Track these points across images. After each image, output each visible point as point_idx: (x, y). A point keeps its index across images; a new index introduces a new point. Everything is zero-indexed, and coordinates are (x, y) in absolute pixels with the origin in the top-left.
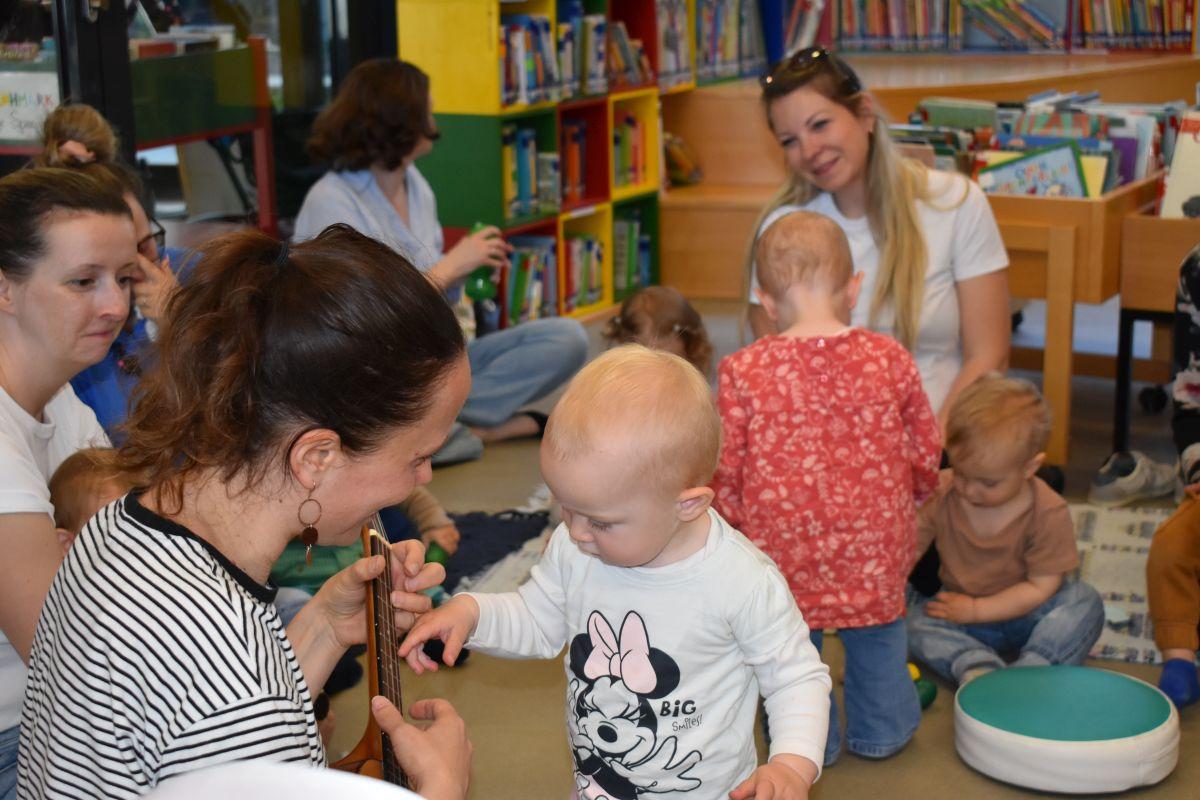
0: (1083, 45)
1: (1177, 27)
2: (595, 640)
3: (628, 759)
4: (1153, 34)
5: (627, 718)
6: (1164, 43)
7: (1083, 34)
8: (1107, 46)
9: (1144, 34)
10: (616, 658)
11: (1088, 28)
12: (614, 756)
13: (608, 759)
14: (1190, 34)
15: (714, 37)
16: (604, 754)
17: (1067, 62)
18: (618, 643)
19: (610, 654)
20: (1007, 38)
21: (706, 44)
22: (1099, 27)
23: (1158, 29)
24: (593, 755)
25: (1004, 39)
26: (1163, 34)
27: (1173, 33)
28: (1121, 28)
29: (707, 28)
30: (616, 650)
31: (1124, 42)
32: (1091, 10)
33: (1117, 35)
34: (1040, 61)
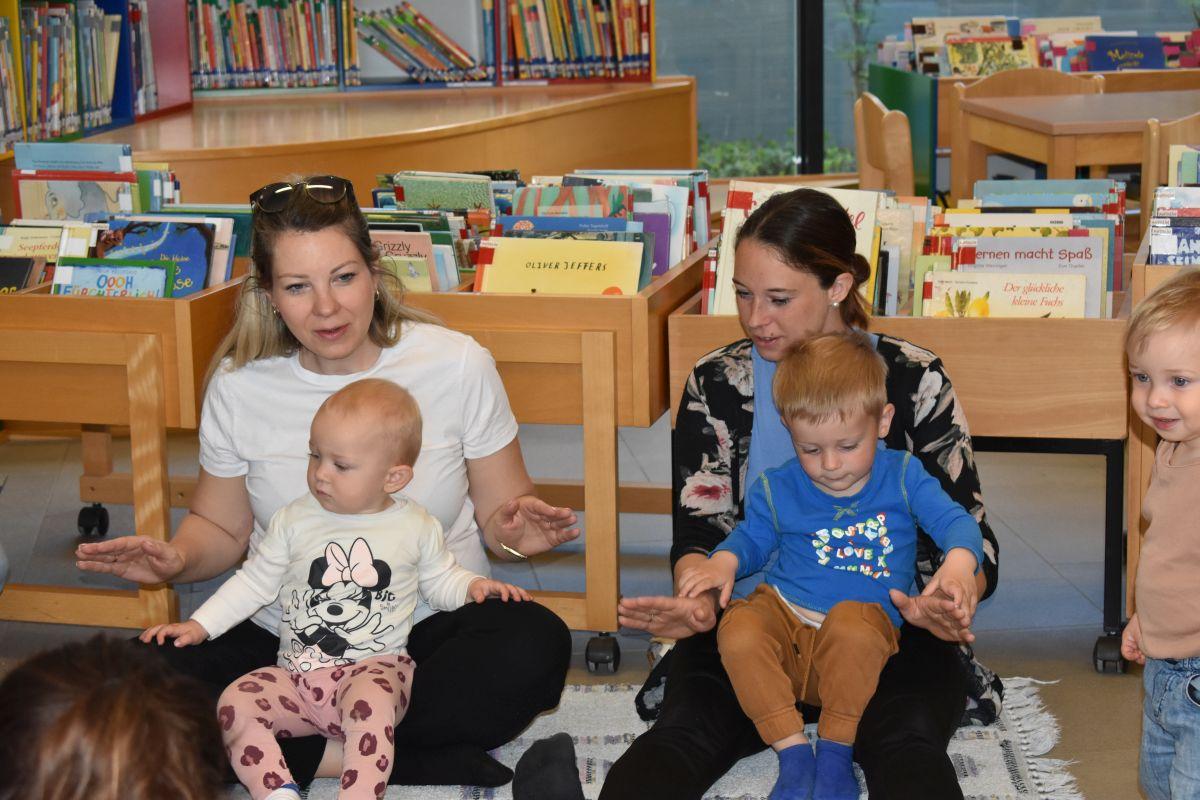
0: (516, 76)
1: (631, 50)
2: (330, 560)
3: (348, 626)
4: (602, 59)
5: (352, 599)
6: (617, 69)
7: (515, 61)
8: (546, 76)
9: (590, 59)
10: (347, 571)
11: (521, 54)
12: (337, 624)
13: (333, 627)
14: (648, 57)
15: (46, 83)
16: (329, 624)
17: (497, 100)
18: (348, 560)
19: (341, 568)
20: (418, 67)
21: (37, 95)
22: (534, 54)
23: (609, 54)
24: (320, 627)
25: (413, 70)
26: (614, 59)
27: (626, 58)
28: (561, 54)
29: (37, 72)
30: (346, 564)
31: (566, 70)
32: (524, 29)
33: (556, 61)
34: (465, 100)
